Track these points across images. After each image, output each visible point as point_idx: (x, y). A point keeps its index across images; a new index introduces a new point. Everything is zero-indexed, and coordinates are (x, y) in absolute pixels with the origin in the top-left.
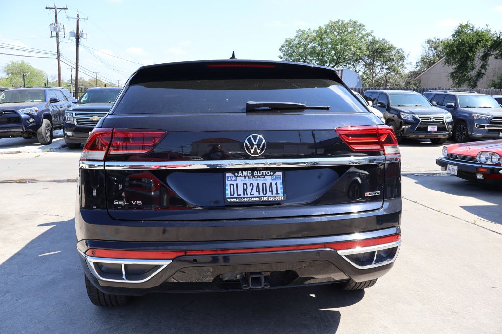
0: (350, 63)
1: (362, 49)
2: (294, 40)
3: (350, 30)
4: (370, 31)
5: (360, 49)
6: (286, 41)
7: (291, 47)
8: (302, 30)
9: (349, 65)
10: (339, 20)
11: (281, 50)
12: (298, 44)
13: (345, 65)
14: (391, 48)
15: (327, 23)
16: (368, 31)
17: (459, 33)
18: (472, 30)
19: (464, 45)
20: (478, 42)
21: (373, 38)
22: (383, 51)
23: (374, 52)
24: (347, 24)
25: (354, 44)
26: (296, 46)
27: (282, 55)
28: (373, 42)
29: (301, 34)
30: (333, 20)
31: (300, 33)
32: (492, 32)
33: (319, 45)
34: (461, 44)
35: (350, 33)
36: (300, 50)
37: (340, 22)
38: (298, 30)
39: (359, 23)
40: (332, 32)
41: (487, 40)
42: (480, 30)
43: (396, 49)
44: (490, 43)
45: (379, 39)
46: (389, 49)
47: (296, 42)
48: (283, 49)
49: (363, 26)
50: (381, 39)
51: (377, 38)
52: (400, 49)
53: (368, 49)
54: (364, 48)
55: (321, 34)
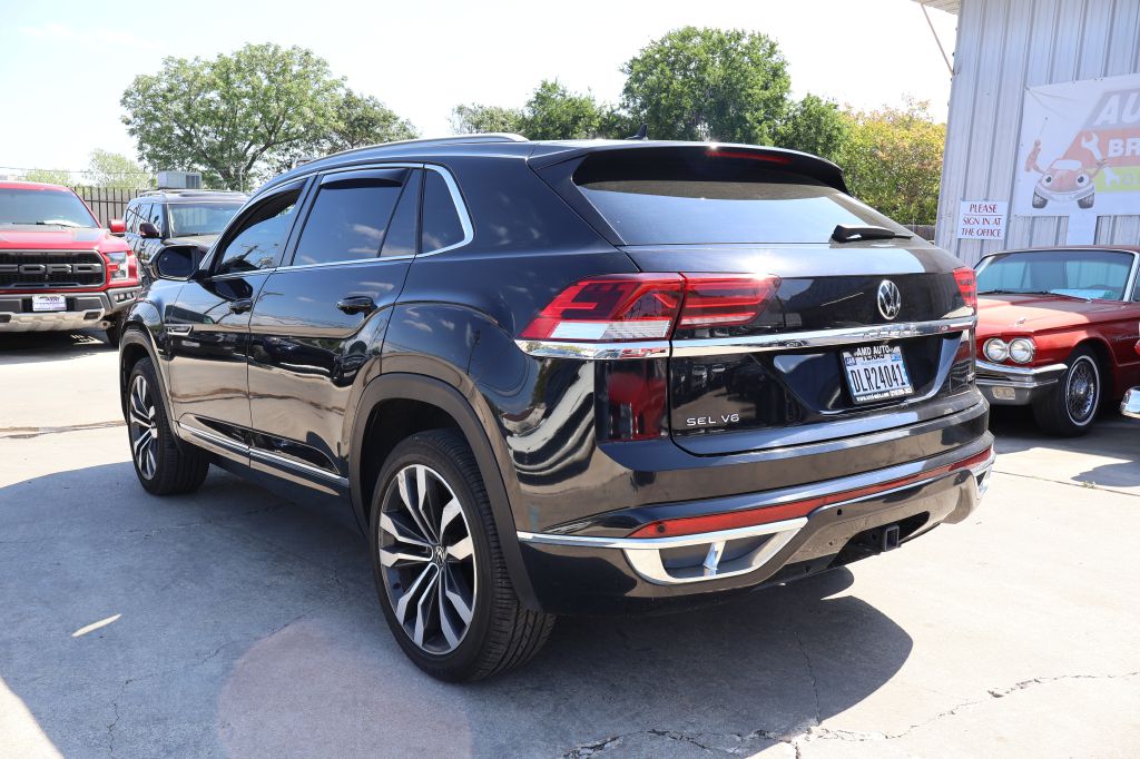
0: (297, 146)
1: (328, 115)
2: (158, 80)
3: (296, 69)
4: (340, 77)
5: (323, 115)
6: (138, 82)
7: (150, 97)
8: (177, 58)
9: (296, 151)
10: (268, 45)
11: (124, 102)
12: (170, 91)
13: (287, 150)
14: (388, 118)
15: (240, 47)
16: (336, 76)
17: (542, 99)
18: (564, 95)
19: (553, 123)
20: (576, 120)
21: (349, 94)
22: (373, 122)
23: (351, 124)
24: (289, 54)
25: (309, 103)
26: (164, 97)
27: (130, 117)
28: (350, 102)
29: (177, 68)
30: (255, 44)
31: (174, 65)
32: (598, 104)
33: (223, 97)
34: (547, 120)
35: (295, 77)
36: (177, 107)
37: (271, 49)
38: (166, 57)
39: (314, 57)
40: (252, 72)
41: (591, 118)
42: (577, 96)
43: (399, 121)
44: (596, 123)
45: (361, 95)
46: (385, 119)
47: (164, 86)
48: (128, 99)
49: (325, 64)
50: (366, 97)
51: (357, 94)
52: (408, 122)
53: (340, 117)
54: (332, 112)
55: (225, 72)
